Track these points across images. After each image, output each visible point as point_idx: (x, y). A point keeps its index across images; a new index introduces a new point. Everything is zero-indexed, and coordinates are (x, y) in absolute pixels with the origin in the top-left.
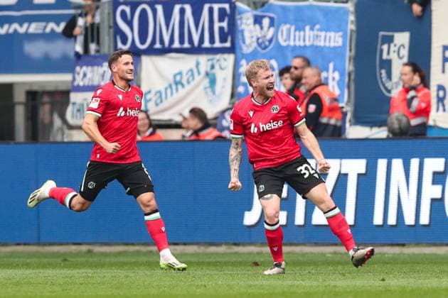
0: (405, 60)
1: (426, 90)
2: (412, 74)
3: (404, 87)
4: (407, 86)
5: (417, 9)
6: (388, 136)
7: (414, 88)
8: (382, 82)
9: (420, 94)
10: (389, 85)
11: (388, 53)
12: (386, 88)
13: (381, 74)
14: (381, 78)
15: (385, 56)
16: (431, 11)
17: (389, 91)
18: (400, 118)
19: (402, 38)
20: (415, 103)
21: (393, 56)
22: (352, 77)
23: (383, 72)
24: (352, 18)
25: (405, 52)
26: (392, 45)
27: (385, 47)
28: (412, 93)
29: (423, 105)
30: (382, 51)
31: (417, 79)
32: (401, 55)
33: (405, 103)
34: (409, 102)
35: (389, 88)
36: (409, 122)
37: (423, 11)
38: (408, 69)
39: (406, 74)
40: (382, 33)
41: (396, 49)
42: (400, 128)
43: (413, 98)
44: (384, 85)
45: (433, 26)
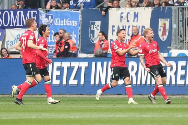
0: (99, 31)
1: (107, 41)
2: (102, 35)
3: (99, 40)
4: (100, 40)
5: (103, 13)
6: (94, 57)
7: (103, 40)
8: (91, 38)
9: (105, 43)
10: (93, 39)
11: (93, 28)
12: (92, 40)
13: (90, 35)
14: (91, 37)
15: (92, 29)
16: (108, 14)
17: (93, 41)
18: (100, 50)
19: (98, 23)
20: (103, 45)
21: (95, 29)
22: (81, 37)
23: (91, 35)
24: (80, 16)
25: (99, 28)
26: (95, 25)
27: (92, 26)
28: (102, 42)
29: (106, 46)
30: (91, 27)
31: (104, 38)
32: (98, 29)
33: (99, 46)
34: (101, 45)
35: (93, 40)
36: (103, 52)
37: (105, 14)
38: (101, 34)
39: (100, 36)
40: (91, 21)
41: (96, 27)
42: (100, 54)
43: (102, 44)
44: (91, 39)
45: (109, 19)
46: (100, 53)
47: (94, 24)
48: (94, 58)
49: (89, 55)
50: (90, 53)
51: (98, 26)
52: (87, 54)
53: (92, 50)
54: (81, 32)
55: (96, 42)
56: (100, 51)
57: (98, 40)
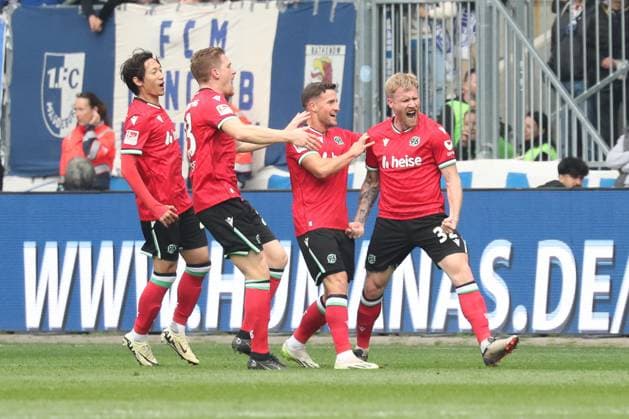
0: (79, 90)
1: (108, 129)
2: (88, 108)
3: (78, 124)
4: (82, 124)
5: (95, 22)
6: (59, 189)
7: (92, 128)
8: (48, 118)
9: (100, 136)
10: (56, 122)
11: (57, 80)
12: (53, 127)
13: (46, 108)
14: (47, 113)
15: (52, 85)
16: (114, 25)
17: (57, 131)
18: (82, 165)
19: (75, 61)
20: (95, 147)
21: (63, 85)
22: (8, 111)
23: (49, 104)
24: (7, 33)
25: (78, 79)
26: (62, 70)
27: (52, 72)
28: (90, 135)
29: (106, 150)
30: (47, 77)
31: (96, 115)
32: (74, 84)
33: (80, 148)
34: (87, 146)
35: (57, 126)
36: (94, 171)
37: (103, 25)
38: (84, 102)
39: (81, 109)
40: (47, 54)
41: (67, 75)
42: (82, 179)
43: (92, 140)
44: (50, 123)
45: (117, 44)
46: (82, 175)
47: (58, 63)
48: (58, 192)
49: (39, 182)
50: (45, 174)
51: (75, 73)
52: (33, 178)
53: (51, 164)
54: (12, 97)
55: (67, 132)
56: (81, 169)
57: (73, 126)
